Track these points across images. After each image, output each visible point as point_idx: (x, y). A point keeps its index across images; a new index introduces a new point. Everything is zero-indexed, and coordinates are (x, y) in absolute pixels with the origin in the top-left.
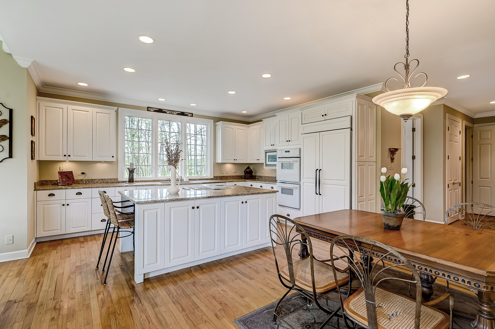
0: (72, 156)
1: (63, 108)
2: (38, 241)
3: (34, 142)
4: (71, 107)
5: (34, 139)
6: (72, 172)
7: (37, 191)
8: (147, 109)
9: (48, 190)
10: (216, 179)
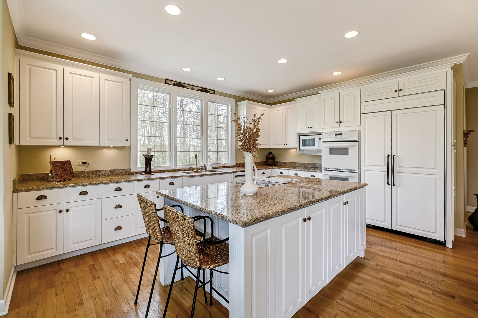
0: (70, 140)
1: (57, 70)
2: (19, 269)
3: (14, 117)
4: (69, 69)
5: (12, 111)
6: (69, 161)
7: (17, 192)
8: (164, 82)
9: (36, 190)
10: (238, 167)
